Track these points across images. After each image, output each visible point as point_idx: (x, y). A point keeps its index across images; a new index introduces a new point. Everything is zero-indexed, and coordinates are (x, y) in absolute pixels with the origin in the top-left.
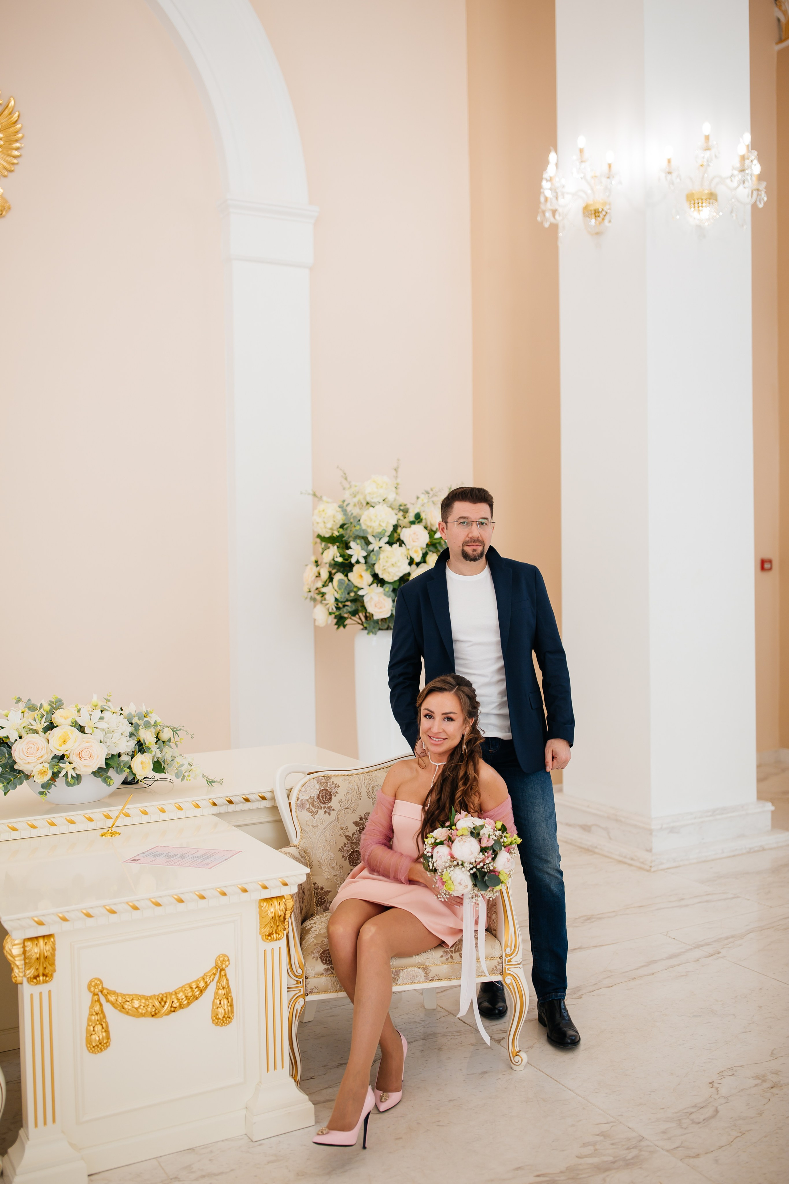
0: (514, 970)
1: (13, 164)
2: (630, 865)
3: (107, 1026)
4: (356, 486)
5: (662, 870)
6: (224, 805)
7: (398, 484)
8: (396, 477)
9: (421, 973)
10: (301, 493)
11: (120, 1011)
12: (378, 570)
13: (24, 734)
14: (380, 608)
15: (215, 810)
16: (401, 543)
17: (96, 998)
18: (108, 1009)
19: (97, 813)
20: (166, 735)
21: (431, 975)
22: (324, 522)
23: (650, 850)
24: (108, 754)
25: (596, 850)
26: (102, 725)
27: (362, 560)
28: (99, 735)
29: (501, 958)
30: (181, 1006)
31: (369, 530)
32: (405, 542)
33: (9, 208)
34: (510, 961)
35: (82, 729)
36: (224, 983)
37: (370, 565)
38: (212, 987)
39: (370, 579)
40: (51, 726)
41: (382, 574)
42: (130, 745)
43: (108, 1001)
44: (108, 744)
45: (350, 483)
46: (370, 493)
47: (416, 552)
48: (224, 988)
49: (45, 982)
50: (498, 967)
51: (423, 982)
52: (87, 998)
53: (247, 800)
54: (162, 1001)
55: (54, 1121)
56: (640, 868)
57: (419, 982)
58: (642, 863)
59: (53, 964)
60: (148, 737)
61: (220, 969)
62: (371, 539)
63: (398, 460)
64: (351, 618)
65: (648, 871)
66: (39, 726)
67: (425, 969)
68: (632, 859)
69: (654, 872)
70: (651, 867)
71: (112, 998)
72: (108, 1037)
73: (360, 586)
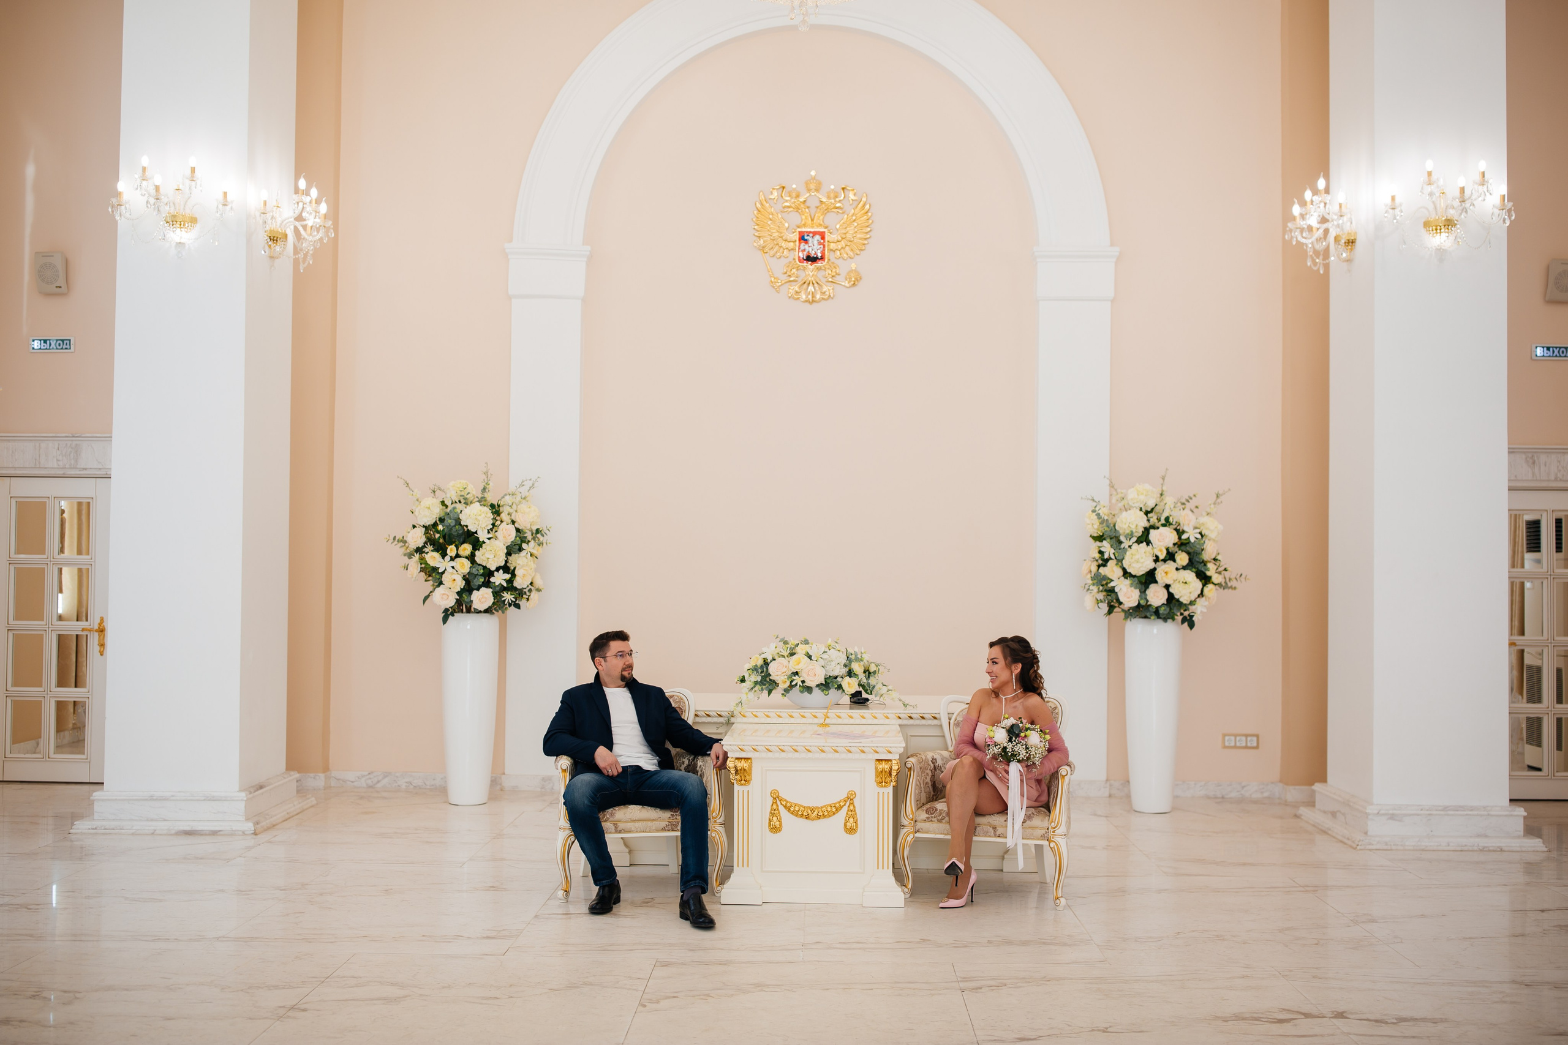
0: (1057, 839)
1: (864, 244)
2: (1345, 844)
3: (780, 819)
4: (1122, 493)
5: (1370, 850)
6: (906, 719)
7: (1162, 491)
8: (1162, 484)
9: (991, 830)
10: (1082, 498)
11: (788, 811)
12: (1126, 564)
13: (776, 658)
14: (1129, 598)
15: (900, 722)
16: (1148, 543)
17: (775, 801)
18: (781, 808)
19: (820, 713)
20: (872, 668)
21: (998, 833)
22: (1093, 524)
23: (1366, 833)
24: (826, 675)
25: (1329, 832)
26: (825, 656)
27: (1113, 557)
28: (822, 662)
29: (1048, 829)
30: (824, 816)
31: (1121, 532)
32: (1152, 541)
33: (861, 278)
34: (1054, 832)
35: (810, 657)
36: (852, 808)
37: (1120, 561)
38: (845, 809)
39: (1121, 573)
40: (792, 654)
41: (1129, 568)
42: (845, 671)
43: (781, 804)
44: (827, 669)
45: (1116, 490)
46: (1132, 499)
47: (1161, 551)
48: (851, 811)
49: (745, 785)
50: (1046, 835)
51: (992, 837)
52: (770, 800)
53: (923, 718)
54: (812, 810)
55: (748, 866)
56: (1351, 847)
57: (990, 836)
58: (1353, 842)
59: (750, 774)
60: (857, 668)
61: (850, 799)
62: (1122, 538)
63: (1167, 469)
64: (1119, 607)
65: (1355, 849)
66: (786, 653)
67: (995, 828)
68: (1348, 839)
69: (1360, 850)
70: (1358, 845)
71: (784, 803)
72: (781, 825)
73: (1113, 579)
